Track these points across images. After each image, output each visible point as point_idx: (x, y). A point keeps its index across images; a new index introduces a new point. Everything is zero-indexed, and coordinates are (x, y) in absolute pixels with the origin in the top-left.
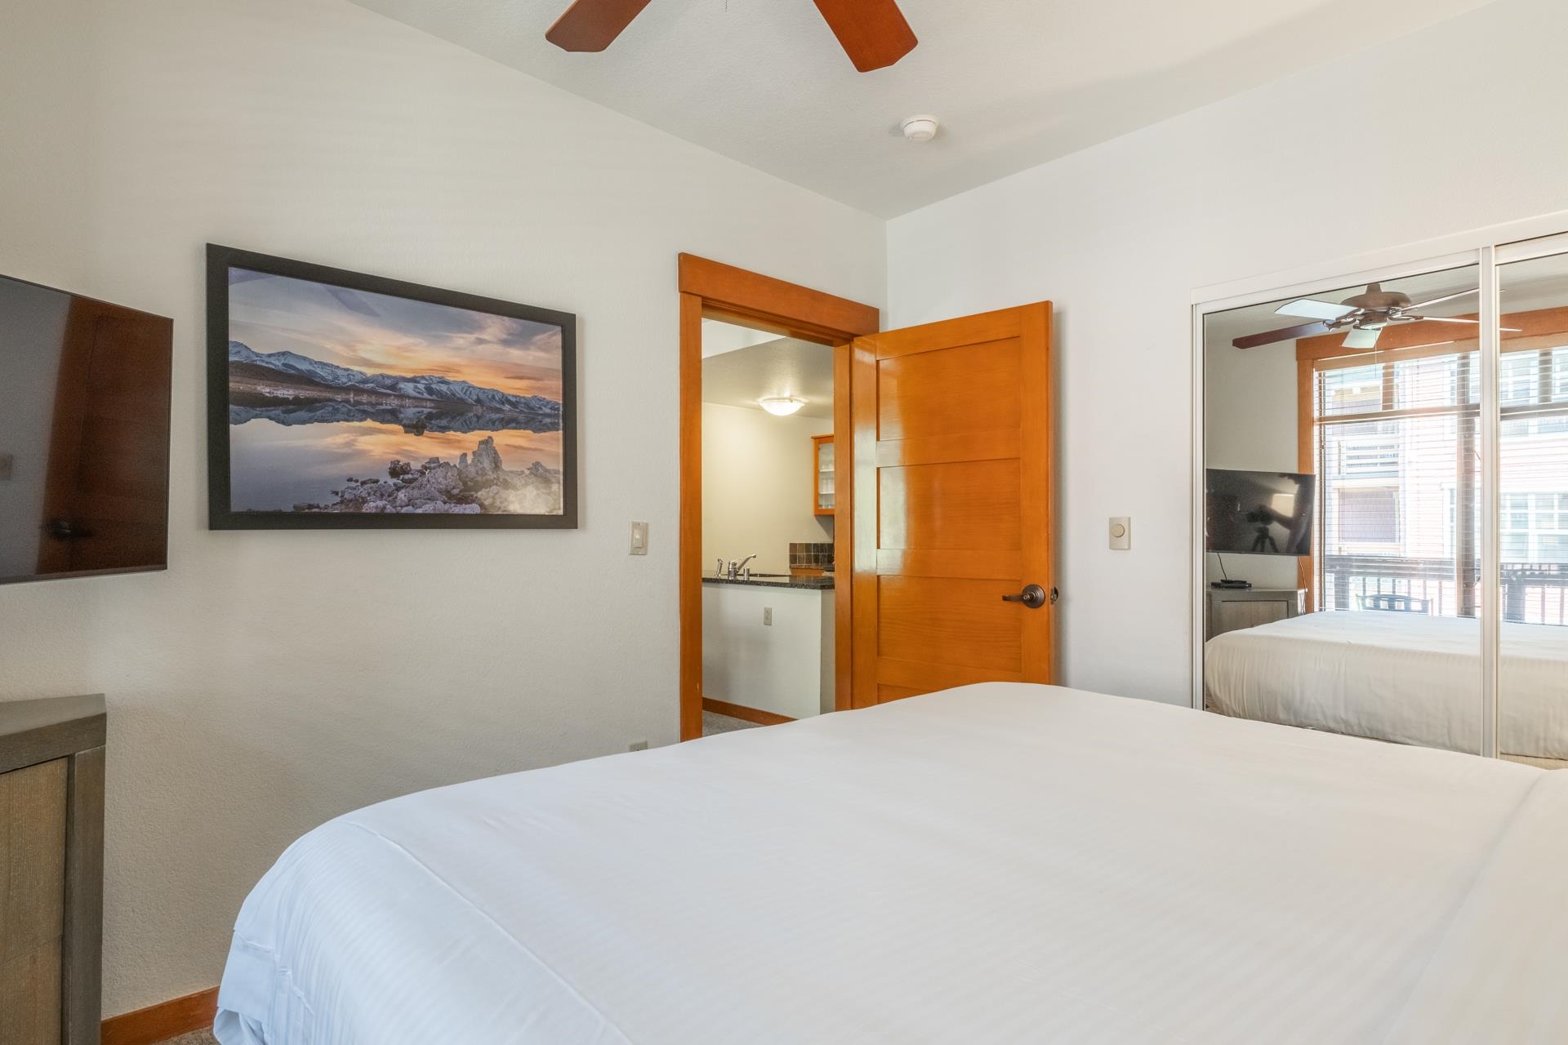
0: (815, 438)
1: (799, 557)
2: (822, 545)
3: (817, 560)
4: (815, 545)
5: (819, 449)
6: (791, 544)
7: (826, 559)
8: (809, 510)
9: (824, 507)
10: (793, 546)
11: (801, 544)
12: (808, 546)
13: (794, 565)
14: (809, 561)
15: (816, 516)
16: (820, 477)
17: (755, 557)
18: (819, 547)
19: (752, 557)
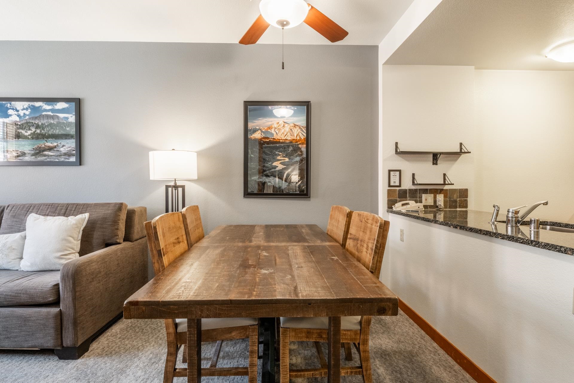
17: (546, 204)
19: (542, 204)
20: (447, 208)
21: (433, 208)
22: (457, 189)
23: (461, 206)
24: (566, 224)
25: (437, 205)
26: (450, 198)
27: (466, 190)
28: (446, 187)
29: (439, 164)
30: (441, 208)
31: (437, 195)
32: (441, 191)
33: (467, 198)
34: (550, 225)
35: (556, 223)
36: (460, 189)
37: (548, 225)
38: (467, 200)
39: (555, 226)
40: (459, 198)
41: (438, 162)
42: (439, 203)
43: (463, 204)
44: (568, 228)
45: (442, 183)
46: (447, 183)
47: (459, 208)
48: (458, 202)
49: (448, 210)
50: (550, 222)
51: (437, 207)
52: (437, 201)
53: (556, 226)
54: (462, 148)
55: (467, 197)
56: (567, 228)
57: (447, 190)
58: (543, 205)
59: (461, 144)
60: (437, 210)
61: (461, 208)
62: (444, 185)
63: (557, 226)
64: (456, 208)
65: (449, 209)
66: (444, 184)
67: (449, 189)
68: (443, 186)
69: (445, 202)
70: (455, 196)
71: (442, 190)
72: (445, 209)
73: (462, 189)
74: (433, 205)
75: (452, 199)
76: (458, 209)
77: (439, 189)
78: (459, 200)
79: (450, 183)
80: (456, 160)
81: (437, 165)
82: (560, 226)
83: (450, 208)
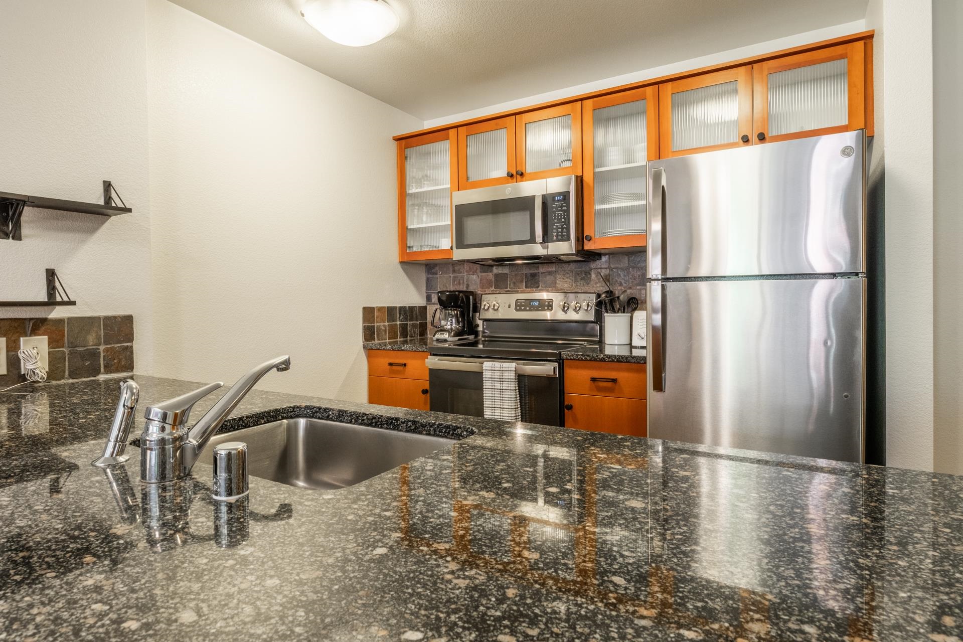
0: (398, 139)
1: (378, 327)
2: (412, 309)
3: (404, 332)
4: (402, 309)
5: (406, 158)
6: (364, 308)
7: (417, 331)
8: (393, 255)
9: (415, 249)
10: (368, 312)
11: (380, 309)
12: (391, 311)
13: (370, 343)
14: (393, 335)
15: (402, 263)
16: (409, 202)
17: (284, 367)
18: (408, 312)
19: (275, 369)
20: (63, 378)
21: (6, 385)
22: (99, 318)
23: (112, 366)
24: (340, 411)
25: (22, 373)
26: (72, 345)
27: (129, 319)
28: (58, 313)
29: (26, 236)
30: (38, 382)
31: (21, 339)
32: (37, 326)
33: (131, 340)
34: (306, 417)
35: (320, 408)
36: (107, 318)
37: (303, 417)
38: (130, 350)
39: (316, 418)
40: (106, 343)
41: (25, 230)
42: (30, 366)
43: (120, 360)
44: (343, 422)
45: (43, 297)
46: (58, 299)
47: (107, 372)
48: (102, 355)
49: (68, 384)
50: (307, 407)
51: (23, 378)
52: (22, 361)
53: (319, 418)
54: (110, 198)
55: (130, 337)
56: (341, 421)
57: (60, 321)
58: (278, 370)
59: (107, 186)
60: (23, 389)
61: (111, 372)
62: (51, 307)
63: (322, 419)
64: (97, 372)
65: (71, 381)
66: (52, 302)
67: (69, 319)
68: (46, 308)
69: (55, 361)
70: (91, 339)
71: (44, 321)
72: (54, 383)
73: (115, 317)
74: (5, 373)
75: (82, 349)
76: (102, 377)
77: (31, 319)
78: (106, 350)
79: (66, 299)
80: (93, 231)
81: (20, 239)
82: (328, 418)
83: (73, 378)
